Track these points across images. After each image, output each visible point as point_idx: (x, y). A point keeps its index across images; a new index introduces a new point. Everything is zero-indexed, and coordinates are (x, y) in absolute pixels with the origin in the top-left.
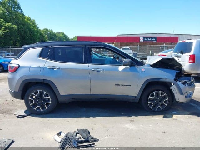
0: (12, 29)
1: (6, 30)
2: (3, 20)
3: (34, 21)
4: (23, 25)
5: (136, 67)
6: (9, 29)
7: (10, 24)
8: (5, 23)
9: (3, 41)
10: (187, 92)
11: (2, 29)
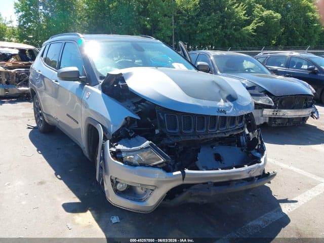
0: (272, 20)
1: (260, 22)
2: (262, 6)
5: (86, 86)
6: (267, 20)
7: (271, 11)
8: (263, 11)
9: (253, 39)
10: (116, 178)
11: (255, 21)
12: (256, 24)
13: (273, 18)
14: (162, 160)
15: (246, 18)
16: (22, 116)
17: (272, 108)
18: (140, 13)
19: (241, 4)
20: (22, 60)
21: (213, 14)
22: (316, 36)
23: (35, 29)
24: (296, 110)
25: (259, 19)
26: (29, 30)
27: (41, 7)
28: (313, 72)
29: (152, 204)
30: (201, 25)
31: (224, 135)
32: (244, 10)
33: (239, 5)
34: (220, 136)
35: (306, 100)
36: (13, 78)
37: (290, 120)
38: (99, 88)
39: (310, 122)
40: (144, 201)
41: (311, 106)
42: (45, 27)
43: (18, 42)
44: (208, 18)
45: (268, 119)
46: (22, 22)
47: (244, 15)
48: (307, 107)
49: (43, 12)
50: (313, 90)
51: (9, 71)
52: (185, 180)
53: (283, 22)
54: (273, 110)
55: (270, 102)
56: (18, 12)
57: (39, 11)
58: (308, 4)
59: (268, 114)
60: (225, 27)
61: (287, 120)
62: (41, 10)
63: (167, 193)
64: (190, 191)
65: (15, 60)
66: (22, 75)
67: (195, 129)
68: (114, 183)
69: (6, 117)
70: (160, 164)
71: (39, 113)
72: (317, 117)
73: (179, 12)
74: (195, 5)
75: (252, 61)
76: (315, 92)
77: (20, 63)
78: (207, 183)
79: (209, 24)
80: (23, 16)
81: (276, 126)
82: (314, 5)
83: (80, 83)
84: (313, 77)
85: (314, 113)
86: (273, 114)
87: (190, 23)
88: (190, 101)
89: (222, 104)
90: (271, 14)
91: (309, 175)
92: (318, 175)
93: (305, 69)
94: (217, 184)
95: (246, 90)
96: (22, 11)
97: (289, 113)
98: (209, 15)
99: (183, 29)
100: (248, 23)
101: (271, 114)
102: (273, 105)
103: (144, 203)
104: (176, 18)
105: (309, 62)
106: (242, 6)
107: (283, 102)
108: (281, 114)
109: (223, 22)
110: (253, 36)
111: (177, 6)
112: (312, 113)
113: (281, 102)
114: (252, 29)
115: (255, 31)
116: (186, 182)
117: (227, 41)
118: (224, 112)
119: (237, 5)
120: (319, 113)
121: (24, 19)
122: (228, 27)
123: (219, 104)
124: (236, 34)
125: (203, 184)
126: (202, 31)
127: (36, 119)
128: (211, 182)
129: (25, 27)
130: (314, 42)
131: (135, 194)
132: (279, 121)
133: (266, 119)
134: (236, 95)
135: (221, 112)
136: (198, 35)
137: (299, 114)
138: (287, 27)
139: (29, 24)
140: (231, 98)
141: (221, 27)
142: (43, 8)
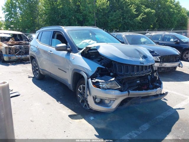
0: (150, 14)
1: (144, 15)
2: (145, 6)
3: (178, 3)
4: (164, 8)
5: (71, 53)
6: (148, 14)
7: (149, 9)
8: (145, 9)
9: (140, 25)
10: (96, 96)
11: (141, 15)
12: (142, 16)
13: (152, 13)
14: (120, 87)
15: (136, 13)
16: (22, 71)
17: (159, 62)
18: (76, 12)
19: (133, 5)
20: (16, 41)
21: (118, 11)
22: (175, 22)
23: (15, 22)
24: (171, 63)
25: (143, 14)
26: (12, 23)
27: (18, 9)
28: (177, 43)
29: (114, 108)
30: (111, 18)
31: (143, 75)
32: (135, 9)
33: (132, 6)
34: (140, 75)
35: (176, 57)
36: (13, 50)
37: (168, 68)
38: (79, 54)
39: (178, 69)
40: (110, 106)
41: (178, 61)
42: (21, 21)
43: (5, 30)
44: (115, 13)
45: (157, 68)
46: (7, 18)
47: (135, 11)
48: (176, 61)
49: (20, 12)
50: (179, 52)
51: (10, 47)
52: (129, 95)
53: (156, 15)
54: (159, 63)
55: (158, 59)
56: (5, 12)
57: (17, 11)
58: (170, 5)
59: (157, 65)
60: (124, 18)
61: (167, 69)
62: (18, 11)
63: (121, 102)
64: (131, 101)
65: (12, 40)
66: (18, 49)
67: (130, 72)
68: (95, 98)
69: (14, 72)
70: (118, 89)
71: (35, 69)
72: (181, 66)
73: (98, 10)
74: (107, 6)
75: (145, 38)
76: (180, 53)
77: (15, 42)
78: (138, 97)
79: (115, 17)
80: (8, 15)
81: (161, 71)
82: (173, 5)
83: (67, 52)
84: (177, 45)
85: (180, 64)
86: (160, 65)
87: (105, 17)
88: (128, 58)
89: (141, 60)
90: (150, 11)
91: (182, 95)
92: (186, 95)
93: (172, 41)
94: (143, 98)
95: (150, 53)
96: (7, 12)
97: (168, 65)
98: (115, 11)
99: (101, 20)
100: (137, 16)
101: (159, 65)
102: (159, 60)
103: (110, 107)
104: (97, 14)
105: (174, 37)
106: (133, 6)
107: (164, 59)
108: (164, 65)
109: (123, 15)
110: (140, 23)
111: (97, 7)
112: (179, 64)
113: (163, 59)
114: (140, 19)
115: (142, 20)
116: (130, 96)
117: (126, 27)
118: (143, 63)
119: (130, 6)
120: (183, 65)
121: (8, 17)
122: (126, 18)
123: (140, 60)
124: (131, 22)
125: (137, 97)
126: (112, 21)
127: (34, 72)
128: (140, 97)
129: (9, 21)
130: (174, 26)
131: (104, 103)
132: (163, 69)
133: (156, 68)
134: (147, 55)
135: (142, 63)
136: (109, 23)
137: (173, 65)
138: (159, 18)
139: (12, 19)
140: (145, 57)
141: (122, 18)
142: (19, 9)
